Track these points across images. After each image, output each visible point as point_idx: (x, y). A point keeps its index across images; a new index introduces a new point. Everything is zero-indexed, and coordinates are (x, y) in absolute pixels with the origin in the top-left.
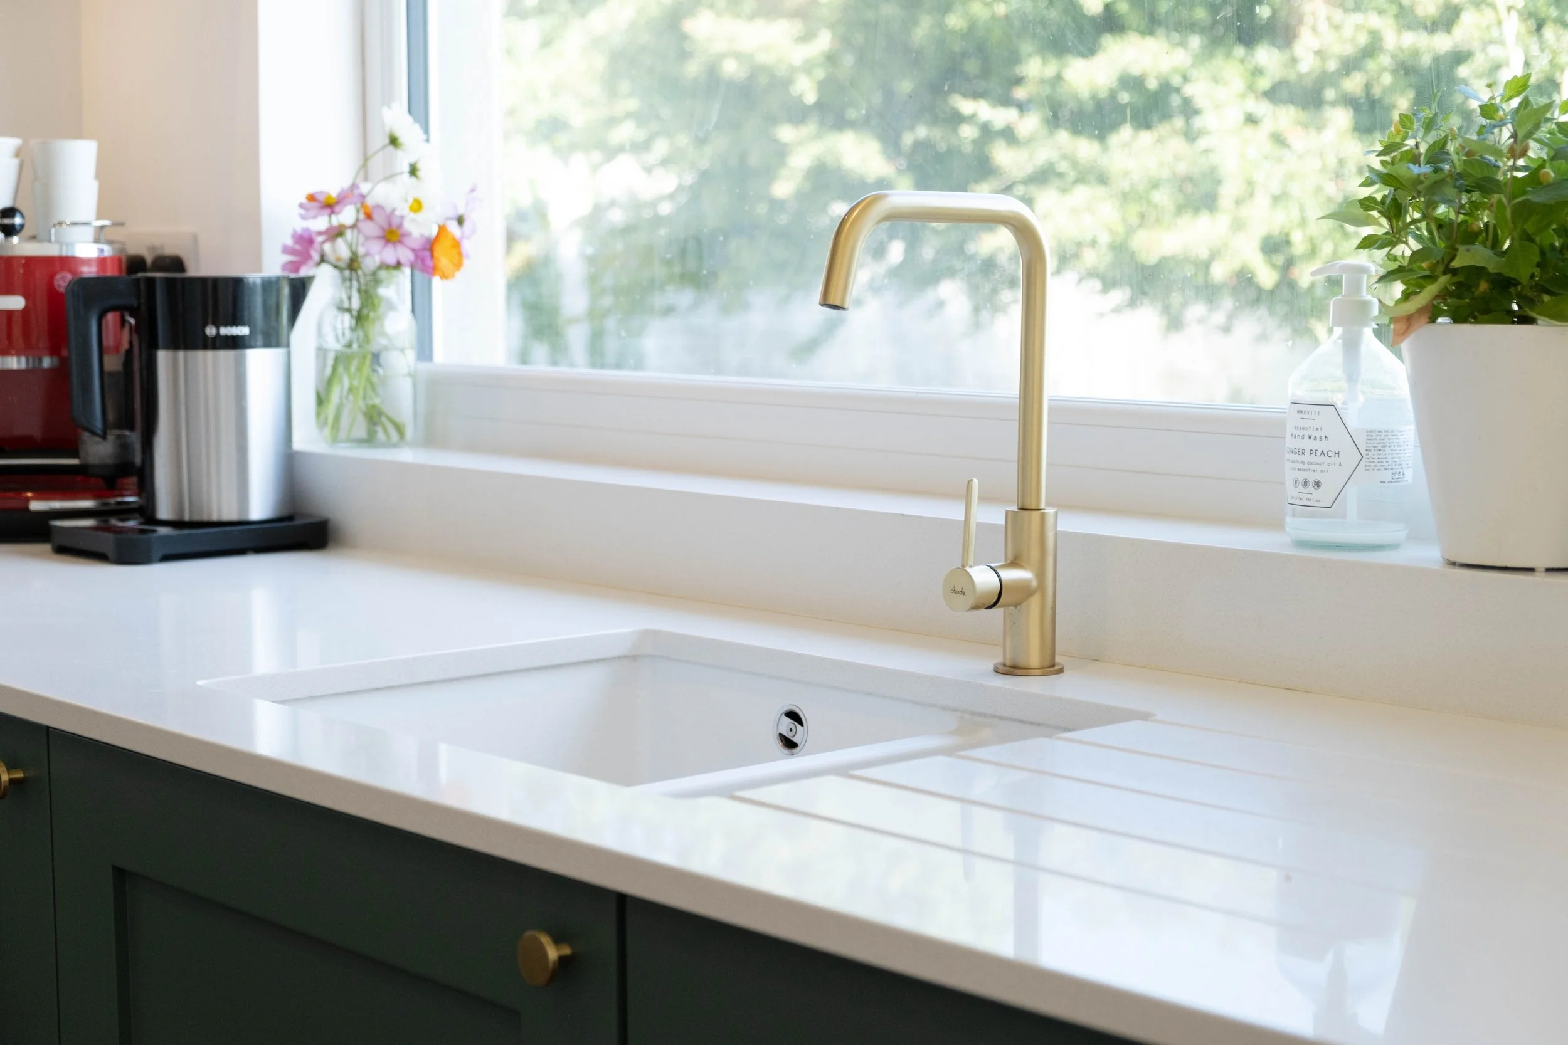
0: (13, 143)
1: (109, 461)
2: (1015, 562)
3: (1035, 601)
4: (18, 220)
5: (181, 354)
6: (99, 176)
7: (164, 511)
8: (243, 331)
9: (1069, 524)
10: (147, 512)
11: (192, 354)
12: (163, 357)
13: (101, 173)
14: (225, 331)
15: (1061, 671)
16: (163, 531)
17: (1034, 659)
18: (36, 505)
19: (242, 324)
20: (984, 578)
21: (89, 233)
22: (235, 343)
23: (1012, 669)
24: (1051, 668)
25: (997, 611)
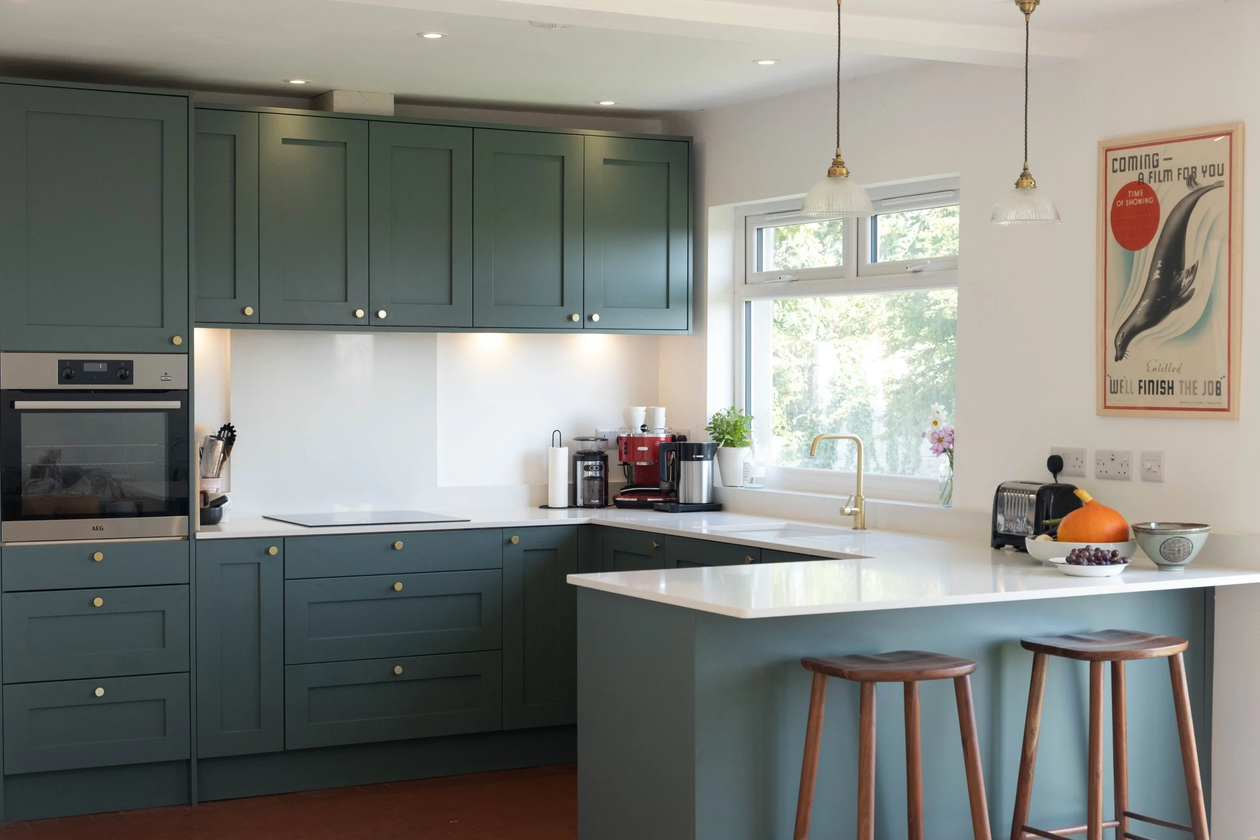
0: (645, 408)
1: (667, 489)
2: (856, 507)
3: (860, 514)
4: (646, 428)
5: (687, 462)
6: (665, 416)
7: (681, 501)
8: (702, 456)
9: (867, 500)
10: (677, 502)
11: (689, 462)
12: (682, 463)
13: (667, 416)
14: (697, 456)
15: (865, 529)
16: (681, 505)
17: (859, 526)
18: (649, 500)
19: (702, 455)
20: (848, 510)
21: (663, 431)
22: (700, 459)
23: (855, 528)
24: (864, 528)
25: (850, 516)
